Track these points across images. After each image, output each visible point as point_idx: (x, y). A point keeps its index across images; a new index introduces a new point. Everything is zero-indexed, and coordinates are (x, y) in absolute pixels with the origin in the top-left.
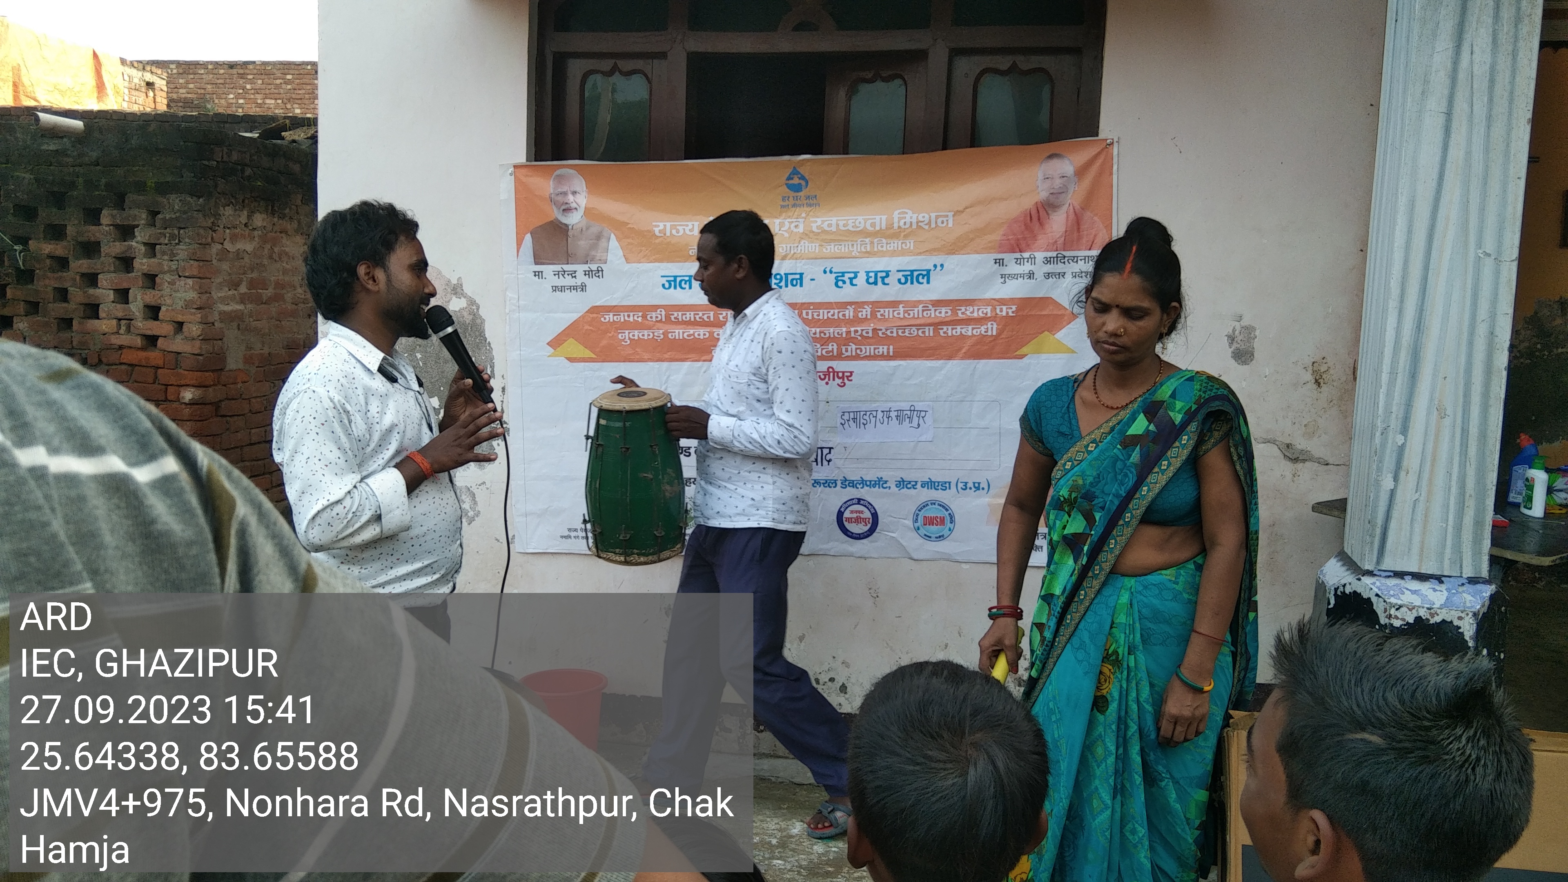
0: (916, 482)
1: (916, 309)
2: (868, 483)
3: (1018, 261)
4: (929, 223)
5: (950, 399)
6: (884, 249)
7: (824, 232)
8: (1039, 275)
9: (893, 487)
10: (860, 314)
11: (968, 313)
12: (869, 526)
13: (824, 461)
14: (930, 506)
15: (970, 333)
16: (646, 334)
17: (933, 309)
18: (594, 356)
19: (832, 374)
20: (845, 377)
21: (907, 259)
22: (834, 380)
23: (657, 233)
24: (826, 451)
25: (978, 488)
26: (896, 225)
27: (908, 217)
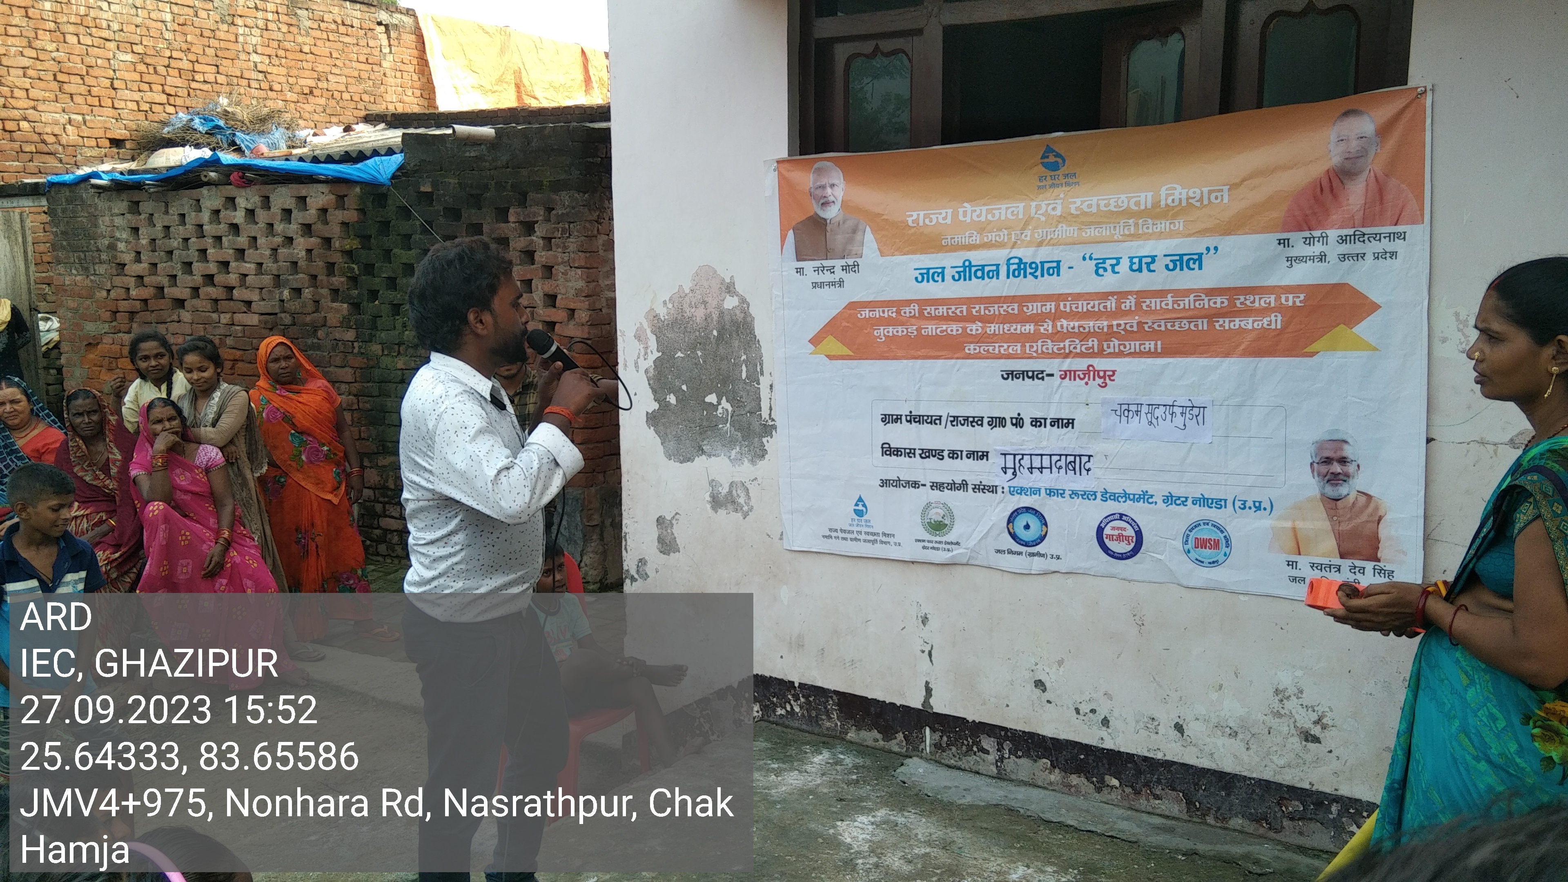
0: (1187, 498)
1: (1187, 299)
2: (1132, 497)
3: (1308, 241)
4: (1201, 200)
5: (1226, 403)
6: (1150, 231)
7: (1085, 214)
8: (1332, 257)
9: (1160, 502)
10: (1123, 306)
11: (1248, 303)
12: (1133, 545)
13: (1083, 469)
14: (1202, 527)
15: (1250, 327)
16: (900, 331)
17: (1206, 299)
18: (851, 353)
19: (1092, 373)
20: (1107, 377)
21: (1176, 241)
22: (1094, 379)
23: (910, 223)
24: (1084, 459)
25: (1258, 508)
26: (1163, 203)
27: (1177, 193)
